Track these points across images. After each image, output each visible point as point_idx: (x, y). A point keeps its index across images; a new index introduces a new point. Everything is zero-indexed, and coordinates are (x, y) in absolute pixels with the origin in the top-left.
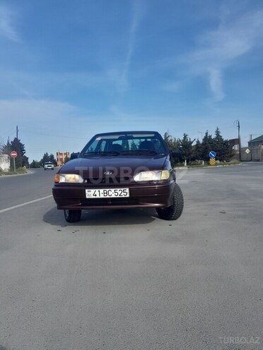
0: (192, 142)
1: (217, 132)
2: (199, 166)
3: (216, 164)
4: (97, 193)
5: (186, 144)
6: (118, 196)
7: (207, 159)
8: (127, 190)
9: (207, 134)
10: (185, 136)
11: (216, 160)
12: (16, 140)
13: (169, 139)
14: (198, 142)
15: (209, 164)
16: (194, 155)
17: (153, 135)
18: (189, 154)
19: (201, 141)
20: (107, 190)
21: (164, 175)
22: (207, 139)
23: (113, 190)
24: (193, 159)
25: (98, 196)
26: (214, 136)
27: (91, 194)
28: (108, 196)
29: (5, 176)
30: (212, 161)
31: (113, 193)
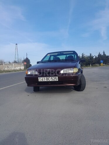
0: (93, 57)
1: (104, 53)
2: (96, 66)
3: (103, 65)
4: (43, 79)
5: (91, 57)
6: (53, 81)
7: (100, 63)
8: (57, 78)
9: (99, 53)
10: (91, 54)
11: (103, 64)
12: (27, 58)
13: (84, 56)
14: (96, 57)
15: (100, 65)
16: (94, 62)
17: (73, 52)
18: (92, 61)
19: (97, 56)
20: (48, 78)
21: (75, 70)
22: (100, 55)
23: (50, 78)
24: (94, 64)
25: (44, 81)
26: (102, 54)
27: (41, 79)
28: (48, 81)
29: (22, 71)
30: (102, 64)
31: (51, 79)
